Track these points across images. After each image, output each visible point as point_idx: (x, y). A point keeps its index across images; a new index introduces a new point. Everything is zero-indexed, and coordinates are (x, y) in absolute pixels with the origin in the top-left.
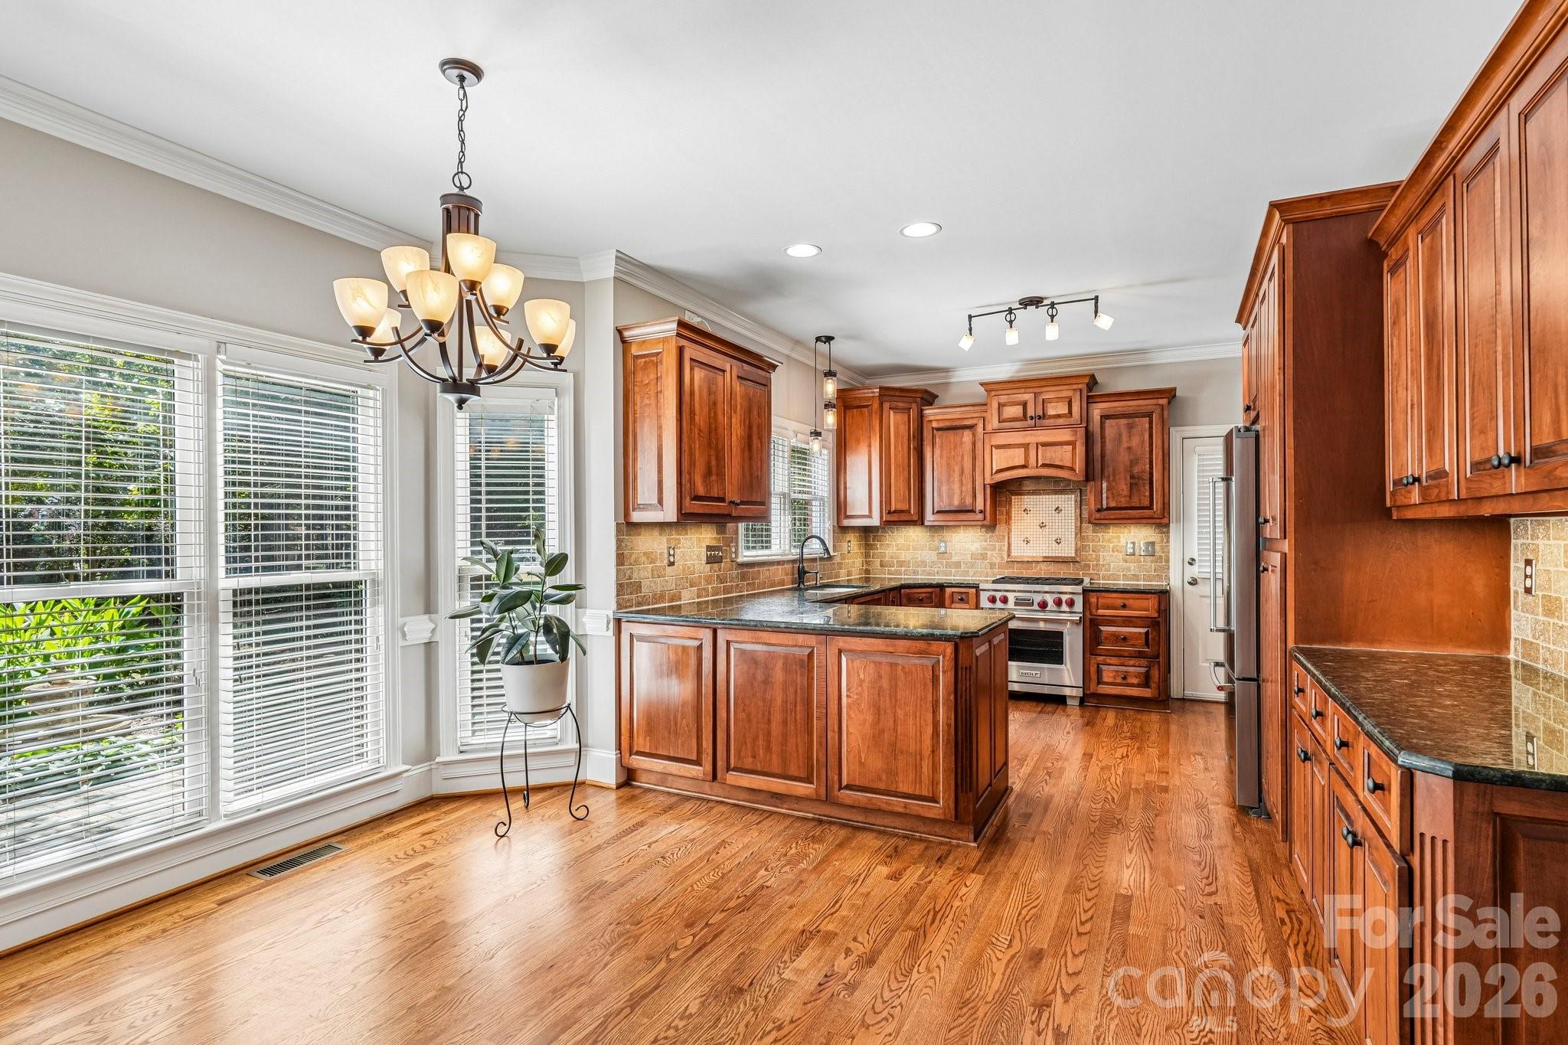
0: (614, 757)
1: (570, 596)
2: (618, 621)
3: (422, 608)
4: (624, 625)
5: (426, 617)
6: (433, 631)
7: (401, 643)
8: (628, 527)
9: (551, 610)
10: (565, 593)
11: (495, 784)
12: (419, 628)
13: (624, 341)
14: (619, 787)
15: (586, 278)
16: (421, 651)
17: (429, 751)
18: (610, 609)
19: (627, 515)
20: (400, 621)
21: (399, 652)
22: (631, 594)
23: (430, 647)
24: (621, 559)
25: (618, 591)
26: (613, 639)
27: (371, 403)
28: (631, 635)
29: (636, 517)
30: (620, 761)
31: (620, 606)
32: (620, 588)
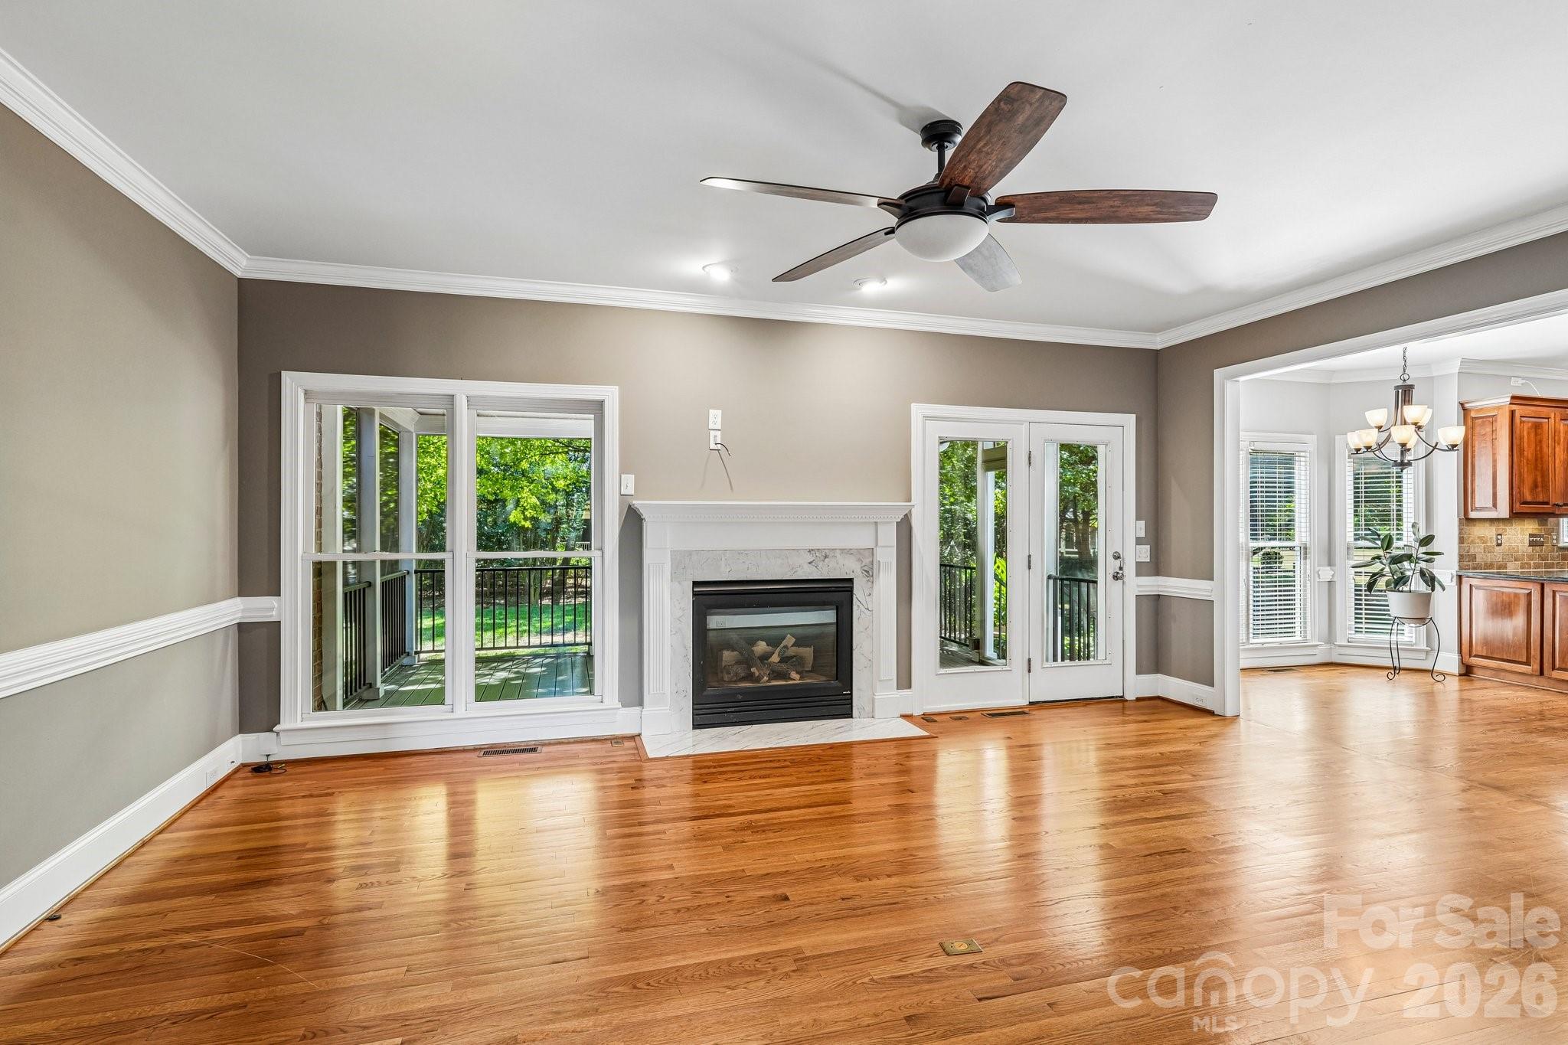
0: (1457, 657)
1: (1431, 559)
2: (1460, 577)
3: (1326, 562)
4: (1464, 580)
5: (1329, 568)
6: (1333, 576)
7: (1317, 579)
8: (1467, 520)
9: (1423, 565)
10: (1428, 557)
11: (1388, 663)
12: (1326, 574)
13: (1464, 409)
14: (1460, 675)
15: (1435, 374)
16: (1326, 585)
17: (1330, 638)
18: (1455, 569)
19: (1466, 512)
20: (1317, 569)
21: (1317, 583)
22: (1469, 561)
23: (1331, 583)
24: (1461, 540)
25: (1460, 559)
26: (1456, 588)
27: (1302, 459)
28: (1471, 586)
29: (1473, 515)
30: (1462, 661)
31: (1461, 568)
32: (1461, 557)
